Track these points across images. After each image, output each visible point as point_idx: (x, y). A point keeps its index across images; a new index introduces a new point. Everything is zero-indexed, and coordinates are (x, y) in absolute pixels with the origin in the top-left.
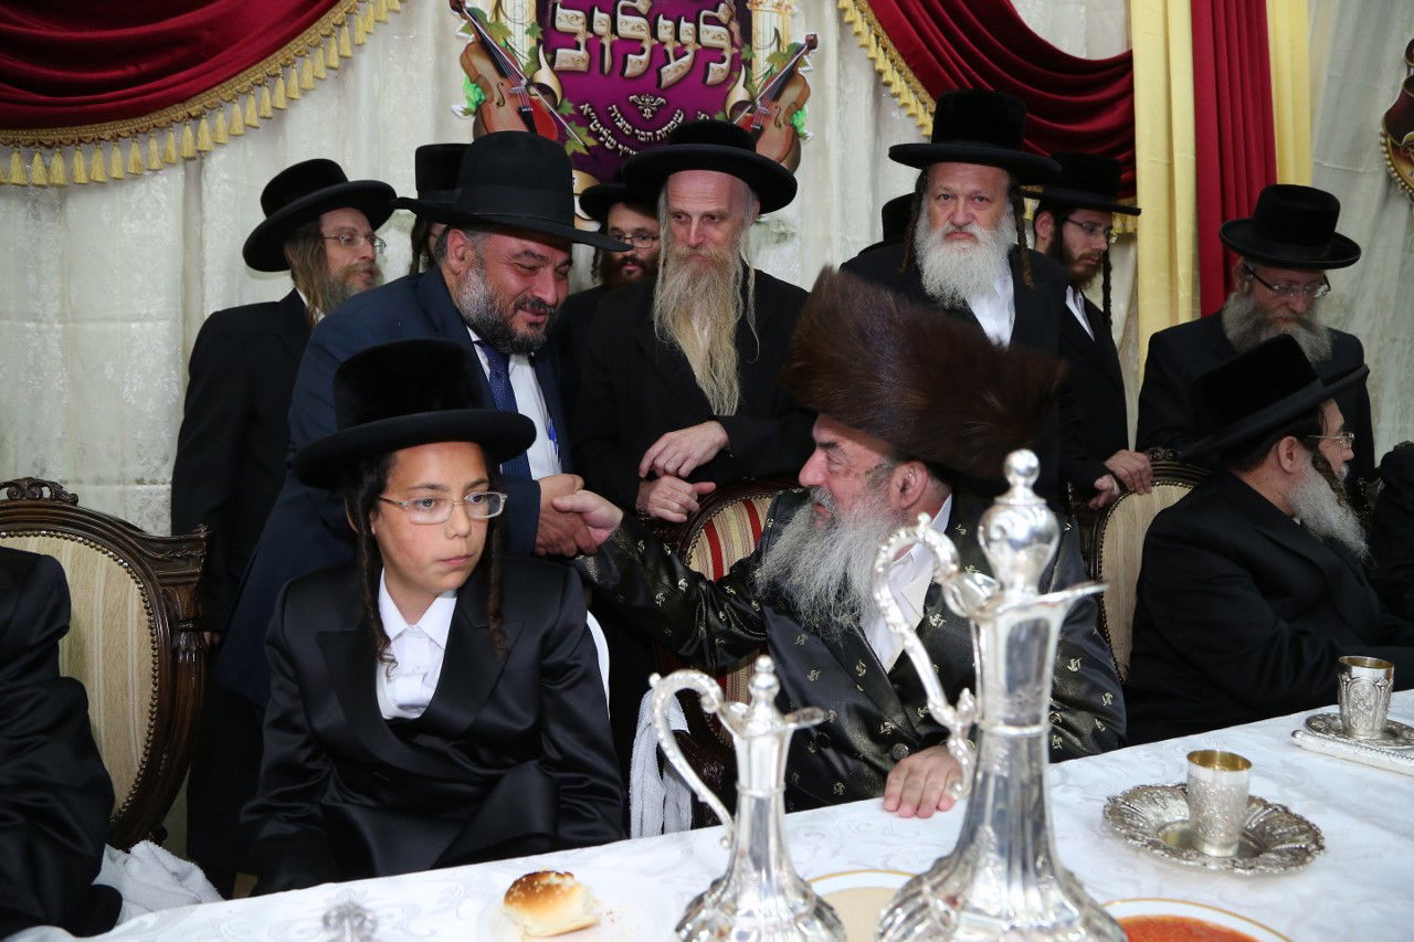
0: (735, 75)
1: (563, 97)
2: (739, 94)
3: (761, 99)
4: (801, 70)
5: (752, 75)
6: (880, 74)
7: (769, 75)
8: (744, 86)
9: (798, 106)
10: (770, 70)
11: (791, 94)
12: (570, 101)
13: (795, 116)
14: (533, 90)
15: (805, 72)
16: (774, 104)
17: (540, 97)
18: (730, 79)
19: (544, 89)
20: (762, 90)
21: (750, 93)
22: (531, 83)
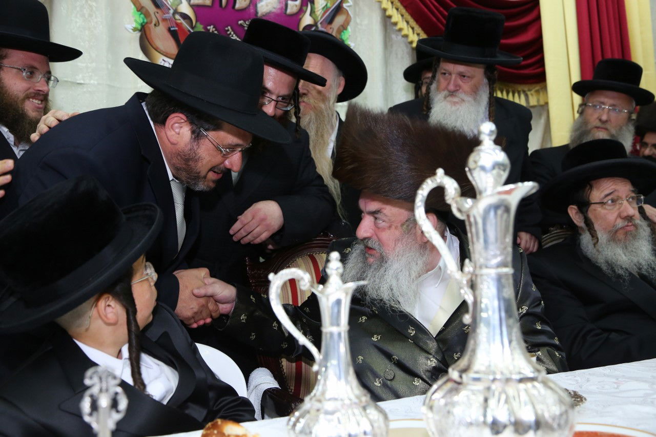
0: (304, 8)
1: (197, 21)
2: (307, 20)
3: (321, 23)
4: (345, 5)
5: (315, 8)
6: (385, 10)
7: (326, 9)
8: (311, 15)
9: (344, 27)
10: (326, 5)
11: (339, 20)
12: (201, 23)
13: (342, 33)
14: (177, 17)
15: (348, 6)
16: (330, 26)
17: (182, 21)
18: (301, 11)
19: (185, 16)
20: (321, 18)
21: (314, 19)
22: (176, 12)
